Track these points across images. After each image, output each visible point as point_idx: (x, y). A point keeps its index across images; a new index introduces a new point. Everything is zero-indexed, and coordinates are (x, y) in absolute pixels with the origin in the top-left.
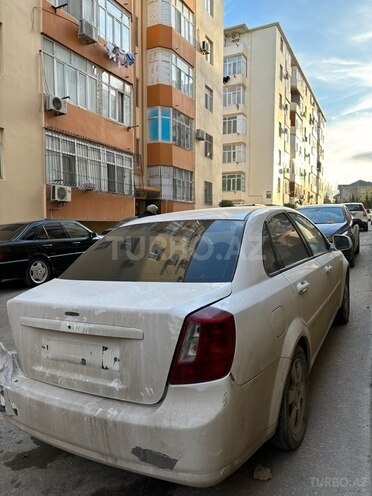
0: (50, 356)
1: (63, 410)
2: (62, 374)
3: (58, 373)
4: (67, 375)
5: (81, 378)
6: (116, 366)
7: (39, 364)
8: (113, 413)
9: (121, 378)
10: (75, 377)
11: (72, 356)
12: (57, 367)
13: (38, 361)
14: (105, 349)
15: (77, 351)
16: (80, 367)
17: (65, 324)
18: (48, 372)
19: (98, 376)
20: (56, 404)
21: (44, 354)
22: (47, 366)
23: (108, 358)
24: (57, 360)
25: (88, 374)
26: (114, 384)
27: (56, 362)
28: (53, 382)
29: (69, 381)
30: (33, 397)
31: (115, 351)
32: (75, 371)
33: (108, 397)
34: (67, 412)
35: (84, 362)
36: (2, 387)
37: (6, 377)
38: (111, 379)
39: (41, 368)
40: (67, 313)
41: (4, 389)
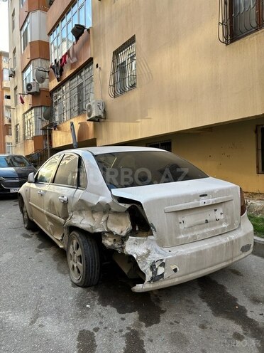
0: (186, 226)
1: (213, 247)
2: (198, 233)
3: (196, 233)
4: (201, 232)
5: (208, 230)
6: (222, 217)
8: (233, 236)
9: (226, 221)
10: (205, 231)
11: (200, 221)
12: (193, 231)
13: (178, 232)
14: (216, 210)
15: (201, 217)
16: (206, 224)
18: (189, 235)
19: (215, 225)
20: (209, 247)
21: (182, 227)
22: (186, 232)
23: (218, 215)
25: (210, 226)
26: (224, 226)
27: (191, 228)
28: (195, 240)
29: (204, 234)
30: (193, 251)
31: (220, 210)
32: (203, 228)
34: (215, 248)
35: (207, 221)
36: (162, 260)
37: (159, 253)
38: (221, 223)
39: (183, 236)
40: (201, 196)
41: (164, 261)
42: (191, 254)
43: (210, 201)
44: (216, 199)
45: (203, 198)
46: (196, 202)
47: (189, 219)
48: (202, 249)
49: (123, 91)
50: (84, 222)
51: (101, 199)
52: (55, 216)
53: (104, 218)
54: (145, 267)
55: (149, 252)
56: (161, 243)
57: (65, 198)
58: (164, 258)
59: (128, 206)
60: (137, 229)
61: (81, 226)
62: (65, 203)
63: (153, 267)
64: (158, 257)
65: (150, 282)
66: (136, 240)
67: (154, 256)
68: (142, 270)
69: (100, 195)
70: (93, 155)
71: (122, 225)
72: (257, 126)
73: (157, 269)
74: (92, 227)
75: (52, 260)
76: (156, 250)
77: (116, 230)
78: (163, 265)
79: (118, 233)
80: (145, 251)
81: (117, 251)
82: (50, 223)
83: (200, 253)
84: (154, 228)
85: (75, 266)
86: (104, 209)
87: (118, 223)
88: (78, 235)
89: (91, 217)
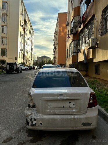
0: (51, 107)
2: (57, 111)
3: (55, 111)
4: (58, 111)
5: (63, 111)
6: (74, 106)
7: (48, 110)
9: (76, 109)
10: (61, 111)
11: (60, 106)
14: (70, 103)
15: (61, 105)
17: (59, 98)
18: (52, 111)
19: (69, 109)
21: (49, 107)
22: (50, 109)
24: (54, 108)
25: (65, 109)
26: (74, 111)
28: (54, 114)
29: (60, 112)
30: (50, 118)
31: (73, 103)
32: (61, 110)
33: (73, 114)
34: (63, 119)
35: (63, 107)
36: (35, 118)
37: (35, 115)
38: (72, 109)
39: (48, 111)
40: (59, 95)
41: (36, 119)
43: (65, 98)
44: (68, 97)
45: (61, 96)
46: (56, 97)
47: (53, 105)
54: (28, 119)
55: (32, 114)
63: (31, 120)
64: (34, 116)
66: (28, 109)
67: (32, 116)
73: (33, 121)
76: (34, 114)
78: (35, 120)
80: (30, 113)
83: (53, 119)
84: (36, 105)
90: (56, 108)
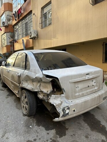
0: (79, 89)
1: (91, 99)
3: (83, 92)
4: (86, 92)
5: (89, 90)
6: (95, 84)
8: (100, 93)
9: (97, 86)
10: (88, 91)
11: (85, 86)
12: (82, 91)
13: (76, 92)
14: (92, 81)
16: (88, 88)
17: (87, 77)
18: (81, 93)
19: (92, 88)
20: (89, 99)
21: (77, 89)
22: (79, 92)
23: (93, 83)
24: (81, 89)
25: (90, 89)
26: (96, 88)
27: (81, 90)
28: (83, 95)
30: (83, 101)
31: (94, 81)
33: (95, 92)
34: (92, 99)
35: (88, 86)
36: (68, 106)
37: (67, 103)
38: (95, 87)
39: (78, 94)
40: (87, 74)
41: (69, 107)
42: (82, 103)
43: (90, 77)
44: (93, 76)
45: (87, 75)
46: (84, 77)
47: (81, 86)
48: (87, 100)
49: (46, 26)
50: (29, 86)
51: (37, 75)
52: (15, 82)
53: (39, 85)
54: (60, 110)
55: (62, 102)
56: (67, 98)
57: (19, 74)
58: (69, 105)
59: (51, 79)
60: (55, 90)
61: (27, 88)
62: (19, 77)
63: (64, 110)
64: (66, 105)
65: (62, 117)
66: (55, 97)
67: (64, 105)
68: (59, 111)
69: (37, 74)
70: (33, 53)
71: (48, 88)
72: (104, 43)
73: (65, 111)
74: (32, 89)
75: (13, 102)
76: (65, 101)
77: (45, 91)
78: (69, 109)
79: (46, 92)
80: (60, 102)
81: (45, 101)
82: (13, 85)
83: (86, 102)
84: (64, 90)
85: (24, 106)
86: (39, 80)
87: (46, 87)
88: (26, 92)
89: (32, 84)
90: (83, 88)
